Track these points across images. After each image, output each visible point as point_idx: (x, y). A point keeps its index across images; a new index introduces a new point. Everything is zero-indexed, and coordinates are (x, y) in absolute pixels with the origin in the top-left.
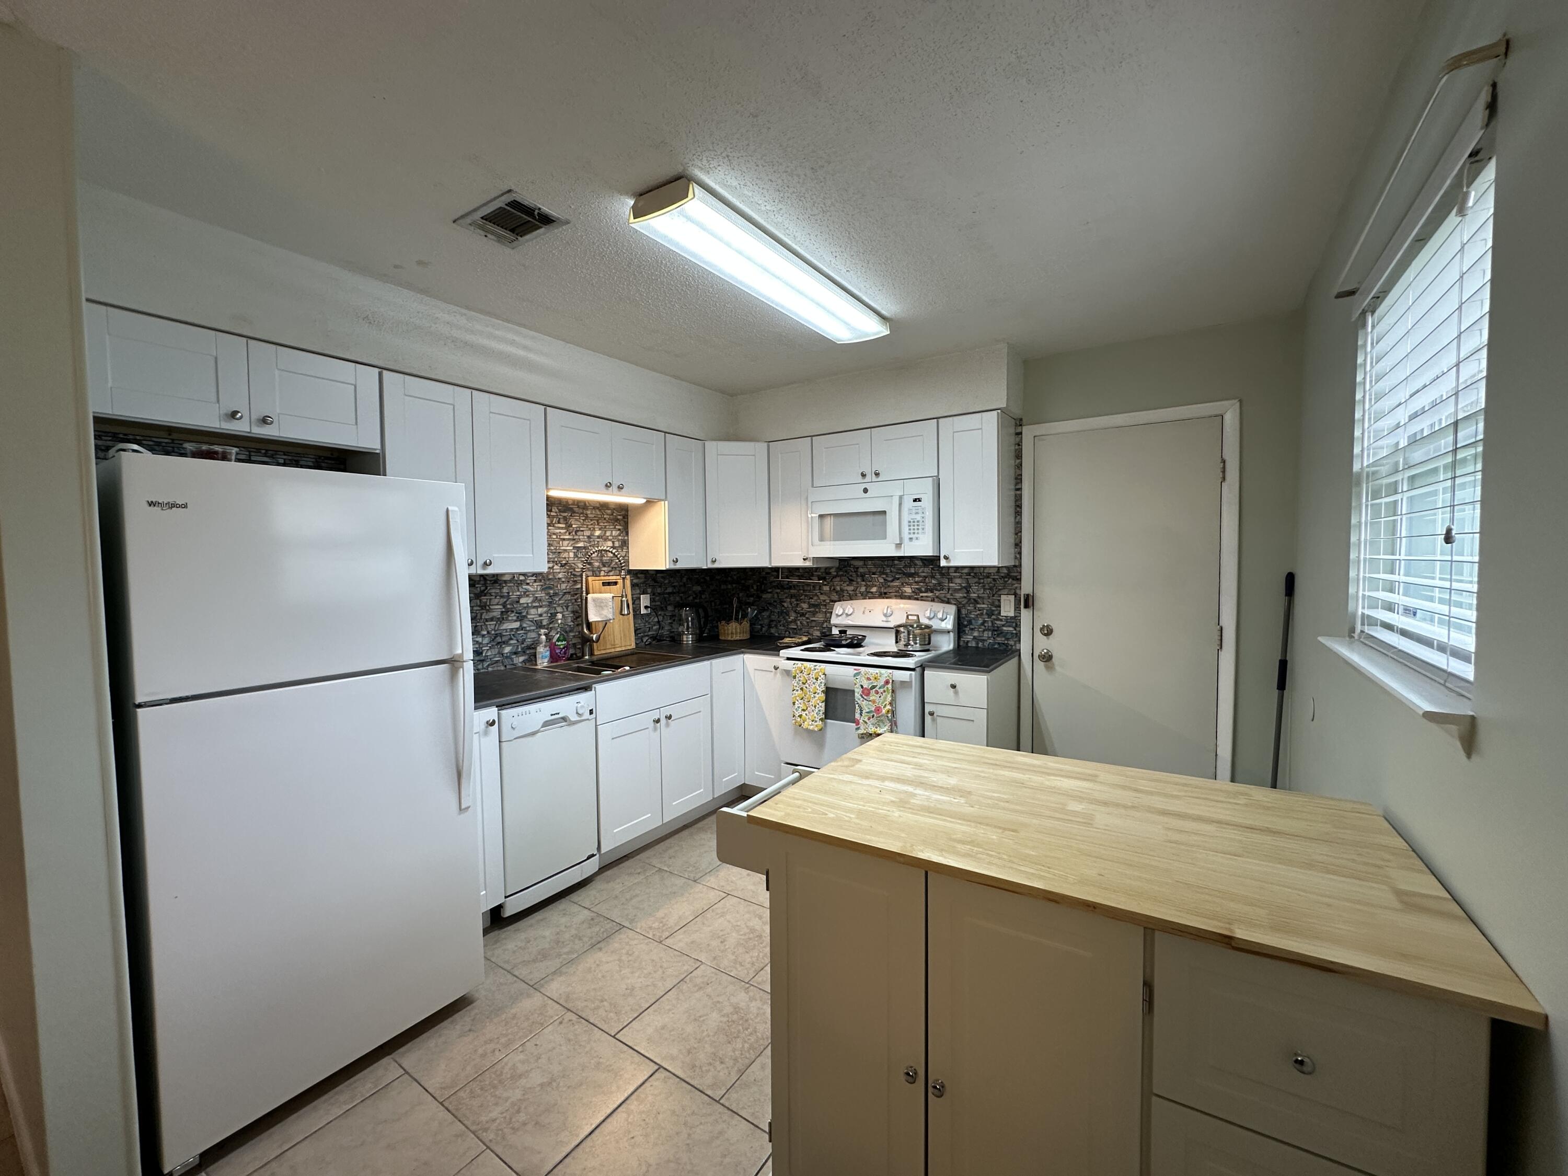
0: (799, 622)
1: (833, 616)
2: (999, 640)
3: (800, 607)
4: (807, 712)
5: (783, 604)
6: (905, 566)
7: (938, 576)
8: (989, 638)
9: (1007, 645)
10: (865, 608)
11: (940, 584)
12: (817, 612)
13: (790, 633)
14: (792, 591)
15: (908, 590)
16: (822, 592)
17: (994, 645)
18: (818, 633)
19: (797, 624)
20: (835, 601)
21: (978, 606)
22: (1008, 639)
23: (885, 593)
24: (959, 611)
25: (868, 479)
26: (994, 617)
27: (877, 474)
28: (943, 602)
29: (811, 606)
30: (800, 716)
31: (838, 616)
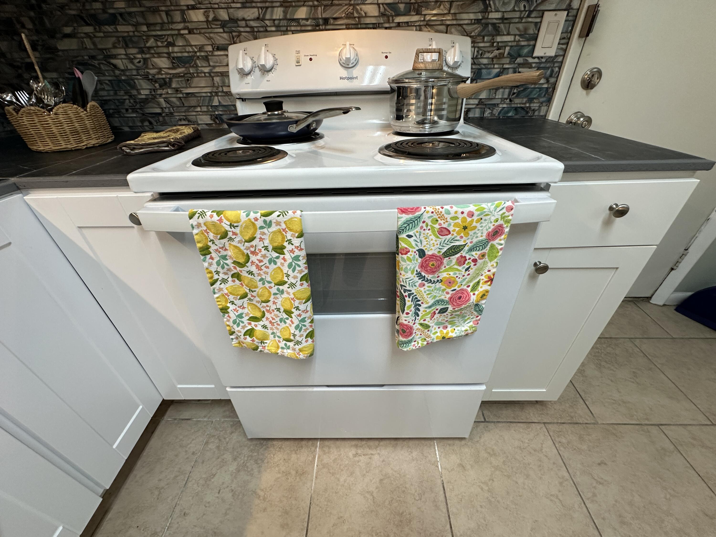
0: (162, 100)
1: (234, 77)
3: (154, 68)
4: (264, 322)
5: (114, 61)
8: (503, 99)
9: (527, 110)
10: (298, 52)
12: (193, 76)
13: (151, 123)
16: (190, 26)
17: (508, 112)
18: (205, 119)
19: (159, 104)
20: (227, 45)
21: (499, 39)
22: (531, 100)
23: (326, 21)
26: (520, 60)
29: (175, 61)
30: (250, 333)
31: (243, 75)
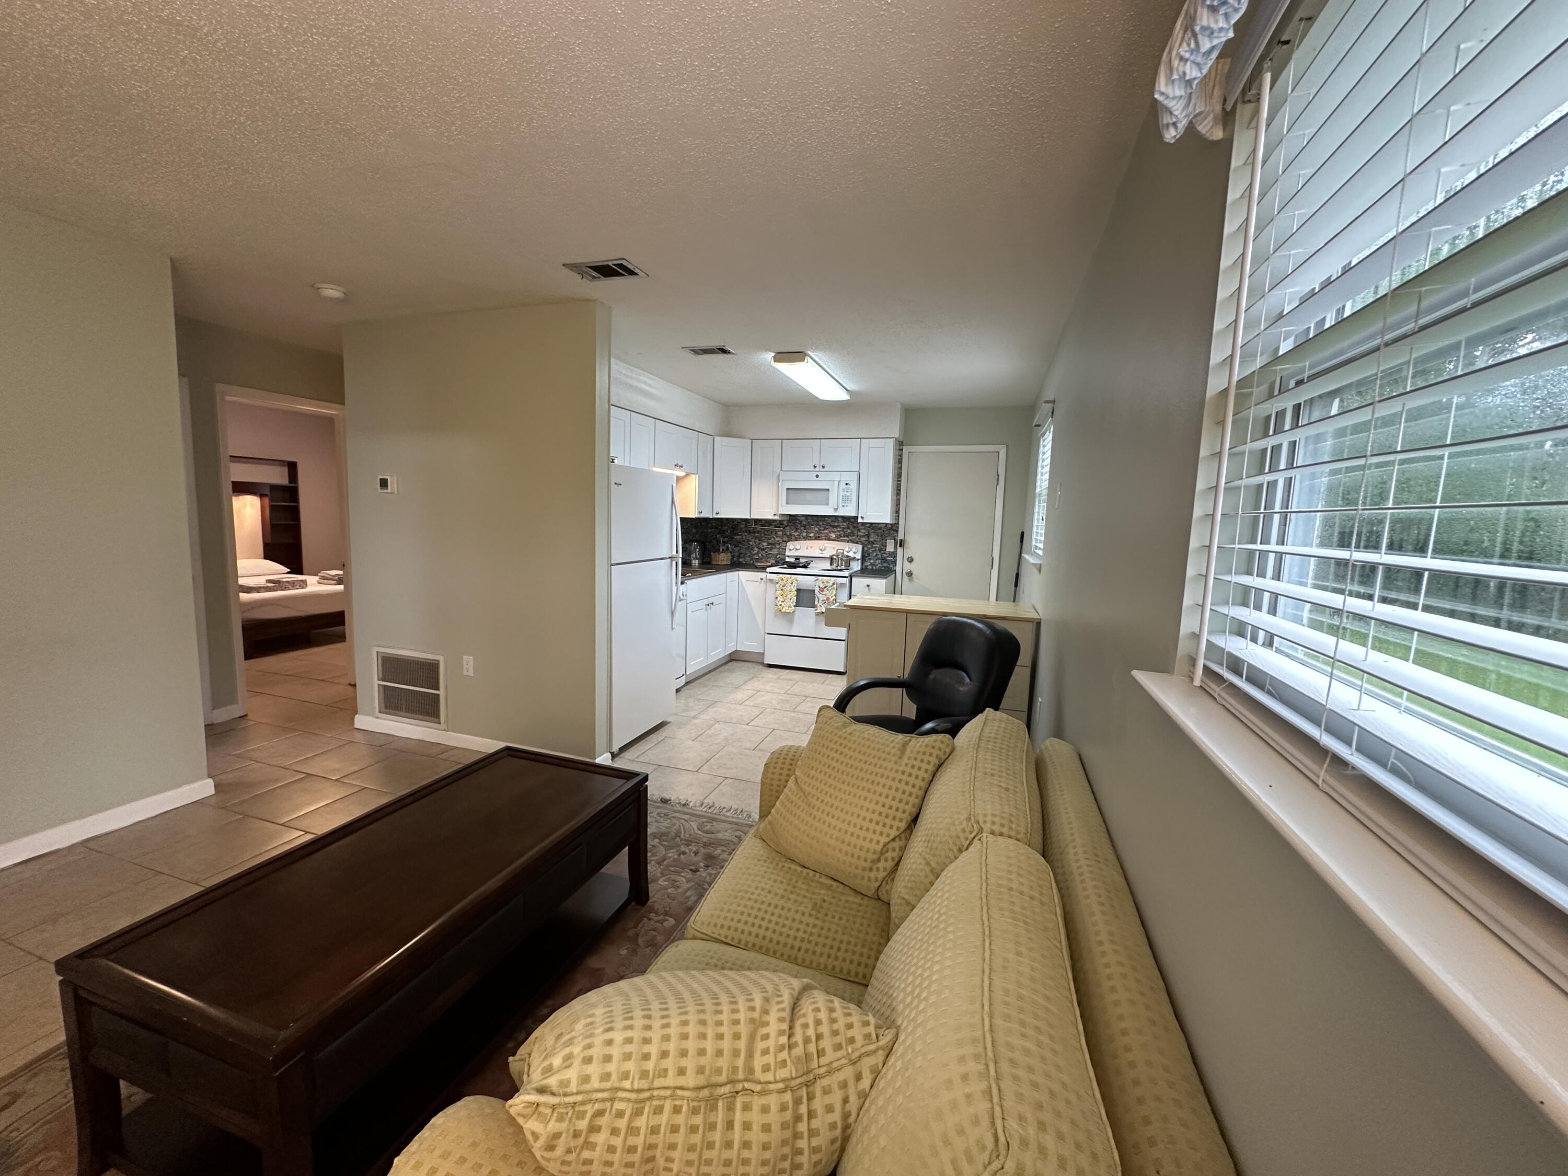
1: (787, 550)
2: (885, 565)
3: (761, 545)
4: (784, 603)
5: (749, 542)
6: (832, 521)
7: (851, 528)
8: (880, 562)
9: (889, 568)
10: (808, 546)
11: (853, 532)
12: (774, 548)
13: (763, 560)
14: (756, 535)
15: (833, 535)
16: (778, 535)
17: (882, 566)
20: (787, 542)
21: (874, 545)
22: (890, 563)
23: (819, 537)
24: (863, 549)
25: (817, 469)
26: (882, 552)
27: (823, 467)
28: (853, 543)
29: (769, 544)
30: (780, 605)
31: (790, 550)
